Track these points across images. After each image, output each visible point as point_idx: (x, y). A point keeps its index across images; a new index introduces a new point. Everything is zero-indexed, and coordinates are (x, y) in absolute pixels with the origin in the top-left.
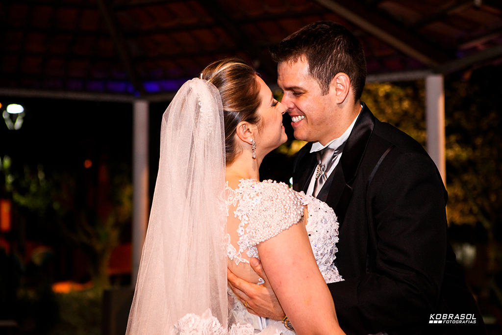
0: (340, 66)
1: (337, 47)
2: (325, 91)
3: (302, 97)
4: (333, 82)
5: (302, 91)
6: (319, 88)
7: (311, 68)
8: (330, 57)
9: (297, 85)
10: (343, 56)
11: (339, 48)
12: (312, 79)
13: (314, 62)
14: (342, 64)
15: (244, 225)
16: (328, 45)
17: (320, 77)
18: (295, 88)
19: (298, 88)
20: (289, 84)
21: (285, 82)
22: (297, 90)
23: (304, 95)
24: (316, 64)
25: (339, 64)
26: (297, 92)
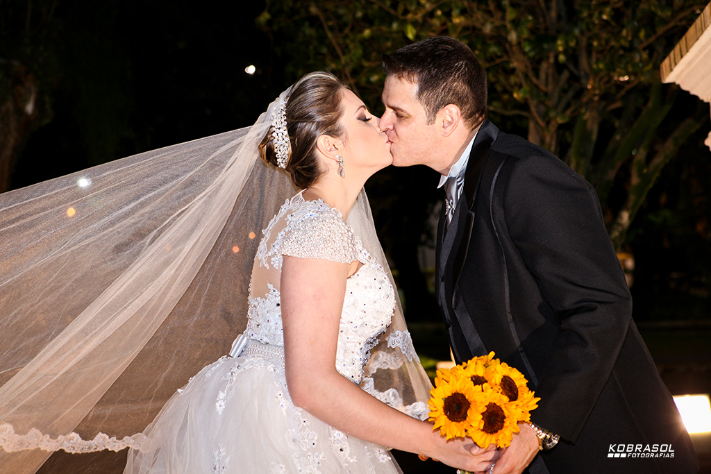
0: (454, 96)
1: (455, 74)
2: (431, 121)
3: (405, 122)
4: (441, 111)
5: (405, 114)
6: (425, 116)
7: (421, 92)
8: (445, 84)
9: (401, 107)
10: (460, 86)
11: (456, 76)
12: (419, 104)
13: (426, 86)
14: (457, 94)
15: (287, 231)
16: (445, 70)
17: (428, 104)
18: (399, 109)
19: (402, 110)
20: (392, 103)
21: (389, 99)
22: (400, 112)
23: (407, 120)
24: (427, 89)
25: (453, 94)
26: (400, 114)
